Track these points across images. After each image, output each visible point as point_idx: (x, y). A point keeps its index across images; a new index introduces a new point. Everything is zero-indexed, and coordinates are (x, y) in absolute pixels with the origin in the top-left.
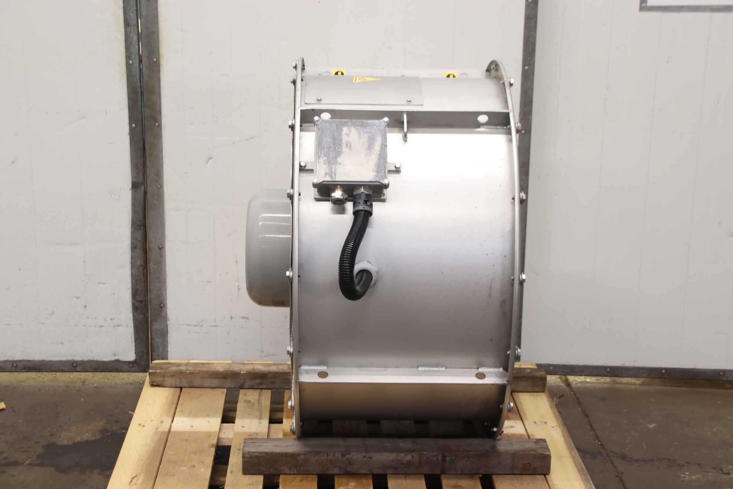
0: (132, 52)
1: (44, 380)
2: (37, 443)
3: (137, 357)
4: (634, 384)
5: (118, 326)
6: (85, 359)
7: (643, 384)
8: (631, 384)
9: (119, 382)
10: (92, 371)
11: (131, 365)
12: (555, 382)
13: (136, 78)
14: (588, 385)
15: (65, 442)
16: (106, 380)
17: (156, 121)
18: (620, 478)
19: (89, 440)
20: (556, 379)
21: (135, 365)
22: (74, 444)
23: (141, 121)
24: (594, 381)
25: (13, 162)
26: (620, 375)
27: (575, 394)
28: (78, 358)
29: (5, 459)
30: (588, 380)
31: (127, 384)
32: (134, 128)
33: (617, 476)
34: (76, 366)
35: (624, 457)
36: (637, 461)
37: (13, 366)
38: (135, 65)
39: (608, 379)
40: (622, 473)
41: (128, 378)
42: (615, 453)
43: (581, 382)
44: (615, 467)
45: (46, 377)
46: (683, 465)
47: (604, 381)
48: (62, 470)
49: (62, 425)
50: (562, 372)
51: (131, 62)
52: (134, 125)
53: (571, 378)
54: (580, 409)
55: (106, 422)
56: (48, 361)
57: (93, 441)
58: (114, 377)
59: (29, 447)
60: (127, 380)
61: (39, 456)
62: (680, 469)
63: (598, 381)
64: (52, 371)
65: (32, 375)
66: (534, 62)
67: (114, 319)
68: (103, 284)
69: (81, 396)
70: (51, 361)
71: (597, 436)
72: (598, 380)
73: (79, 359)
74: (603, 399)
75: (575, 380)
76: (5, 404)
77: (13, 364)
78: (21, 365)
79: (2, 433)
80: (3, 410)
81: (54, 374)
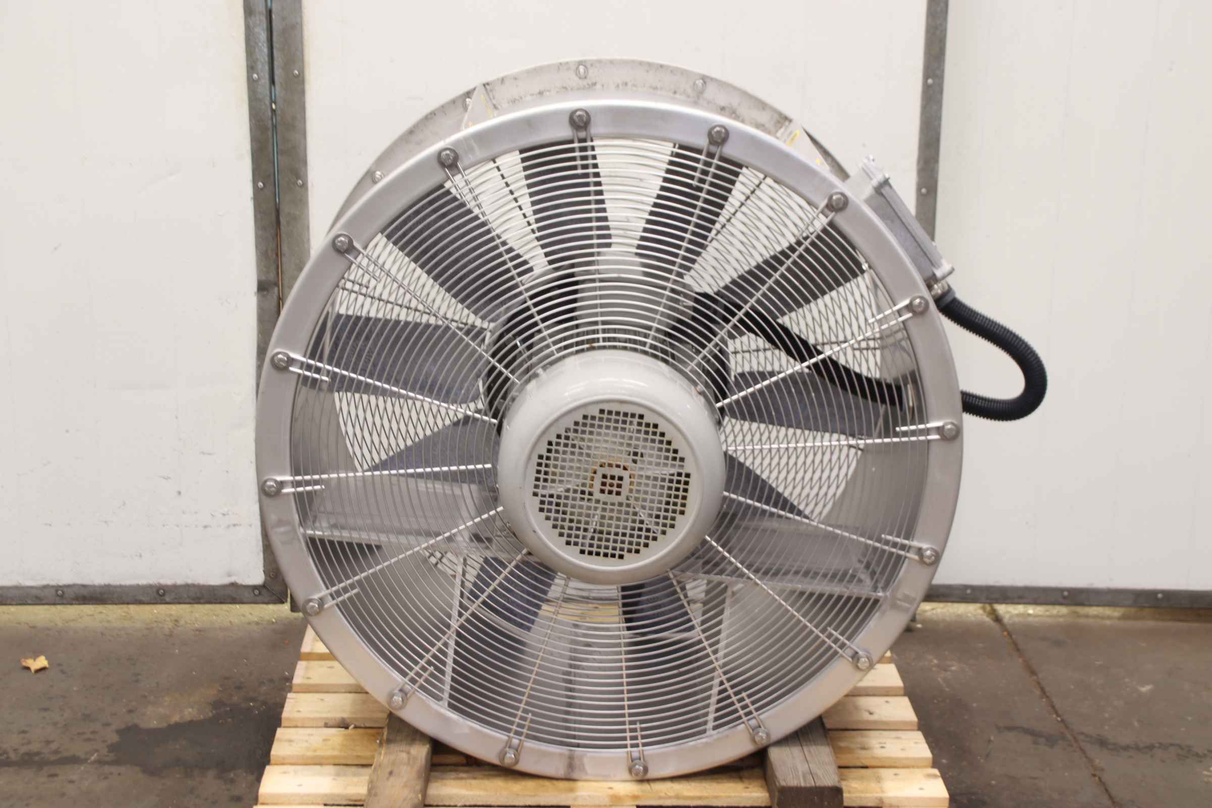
0: (257, 59)
1: (110, 619)
2: (107, 725)
3: (268, 578)
4: (1109, 618)
5: (235, 525)
6: (180, 581)
7: (1124, 617)
8: (1103, 618)
9: (236, 621)
10: (191, 601)
11: (257, 592)
12: (975, 616)
13: (265, 104)
14: (1030, 619)
15: (154, 724)
16: (214, 617)
17: (298, 177)
18: (1100, 778)
19: (194, 719)
20: (976, 610)
21: (264, 591)
22: (170, 726)
23: (272, 177)
24: (1040, 613)
25: (56, 249)
26: (1086, 603)
27: (1010, 634)
28: (167, 581)
29: (56, 752)
30: (1031, 612)
31: (249, 623)
32: (262, 189)
33: (1094, 775)
34: (164, 595)
35: (1102, 743)
36: (1126, 748)
37: (58, 595)
38: (263, 81)
39: (1064, 610)
40: (1102, 770)
41: (251, 614)
42: (1087, 736)
43: (1018, 615)
44: (1090, 760)
45: (112, 614)
46: (1205, 756)
47: (1058, 612)
48: (152, 772)
49: (146, 694)
50: (987, 599)
51: (255, 76)
52: (261, 184)
53: (1001, 609)
54: (1020, 660)
55: (221, 689)
56: (116, 587)
57: (201, 723)
58: (228, 611)
59: (93, 732)
60: (250, 616)
61: (112, 748)
62: (1201, 762)
63: (1047, 613)
64: (123, 603)
65: (88, 609)
66: (943, 71)
67: (228, 514)
68: (209, 454)
69: (174, 644)
70: (121, 586)
71: (1053, 707)
72: (1047, 611)
73: (169, 582)
74: (1058, 643)
75: (1008, 611)
76: (47, 659)
77: (57, 591)
78: (70, 593)
79: (46, 710)
80: (43, 669)
81: (125, 607)
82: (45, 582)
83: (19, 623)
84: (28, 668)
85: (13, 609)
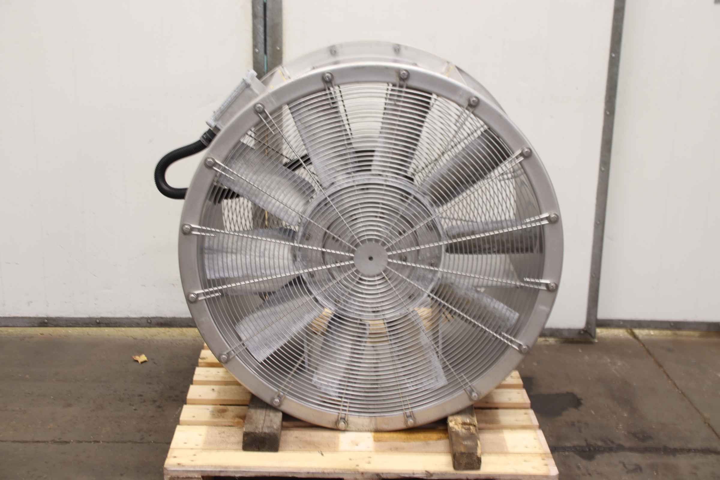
0: (258, 42)
1: (174, 335)
4: (693, 336)
7: (700, 336)
8: (690, 337)
12: (623, 335)
13: (262, 65)
14: (652, 337)
20: (623, 332)
24: (657, 334)
26: (682, 329)
27: (644, 346)
30: (652, 333)
38: (261, 53)
43: (646, 335)
45: (174, 332)
47: (667, 333)
50: (629, 326)
51: (257, 50)
53: (637, 332)
54: (653, 359)
56: (178, 318)
64: (181, 327)
66: (620, 50)
70: (181, 318)
71: (675, 385)
72: (661, 333)
74: (669, 350)
75: (640, 333)
76: (146, 356)
77: (147, 321)
78: (154, 321)
79: (150, 383)
80: (145, 361)
81: (181, 329)
82: (141, 316)
83: (128, 337)
84: (137, 361)
85: (123, 329)
